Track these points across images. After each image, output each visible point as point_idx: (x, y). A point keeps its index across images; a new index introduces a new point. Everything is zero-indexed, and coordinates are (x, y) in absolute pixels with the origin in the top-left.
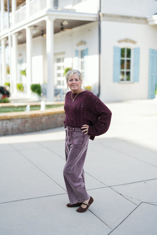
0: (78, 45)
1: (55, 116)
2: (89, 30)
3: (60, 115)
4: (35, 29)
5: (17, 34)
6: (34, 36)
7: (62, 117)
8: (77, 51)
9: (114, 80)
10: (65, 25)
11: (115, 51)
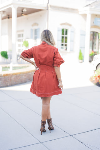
0: (33, 26)
1: (21, 75)
2: (41, 16)
3: (24, 74)
4: (3, 14)
6: (3, 19)
7: (25, 75)
8: (32, 30)
10: (25, 12)
11: (59, 31)
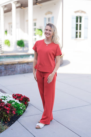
0: (46, 14)
2: (55, 4)
4: (18, 3)
5: (4, 7)
6: (17, 8)
8: (45, 18)
9: (72, 38)
11: (73, 18)
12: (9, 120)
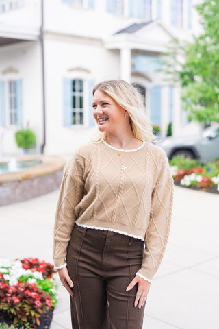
8: (2, 82)
12: (39, 323)
